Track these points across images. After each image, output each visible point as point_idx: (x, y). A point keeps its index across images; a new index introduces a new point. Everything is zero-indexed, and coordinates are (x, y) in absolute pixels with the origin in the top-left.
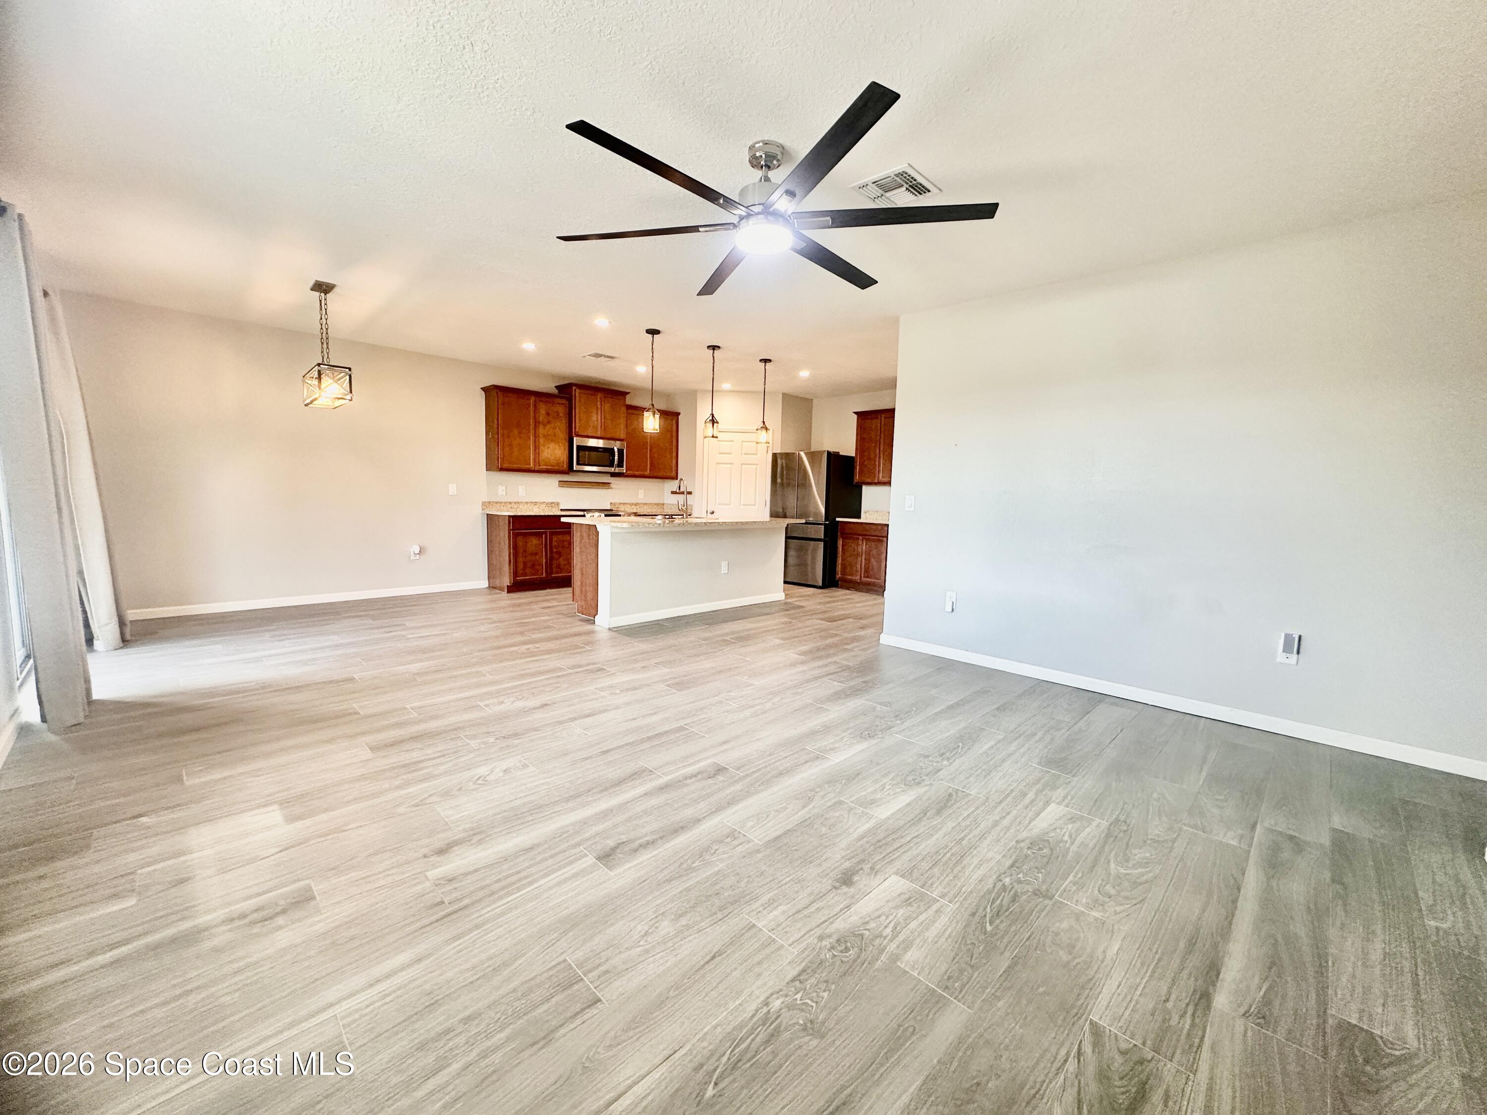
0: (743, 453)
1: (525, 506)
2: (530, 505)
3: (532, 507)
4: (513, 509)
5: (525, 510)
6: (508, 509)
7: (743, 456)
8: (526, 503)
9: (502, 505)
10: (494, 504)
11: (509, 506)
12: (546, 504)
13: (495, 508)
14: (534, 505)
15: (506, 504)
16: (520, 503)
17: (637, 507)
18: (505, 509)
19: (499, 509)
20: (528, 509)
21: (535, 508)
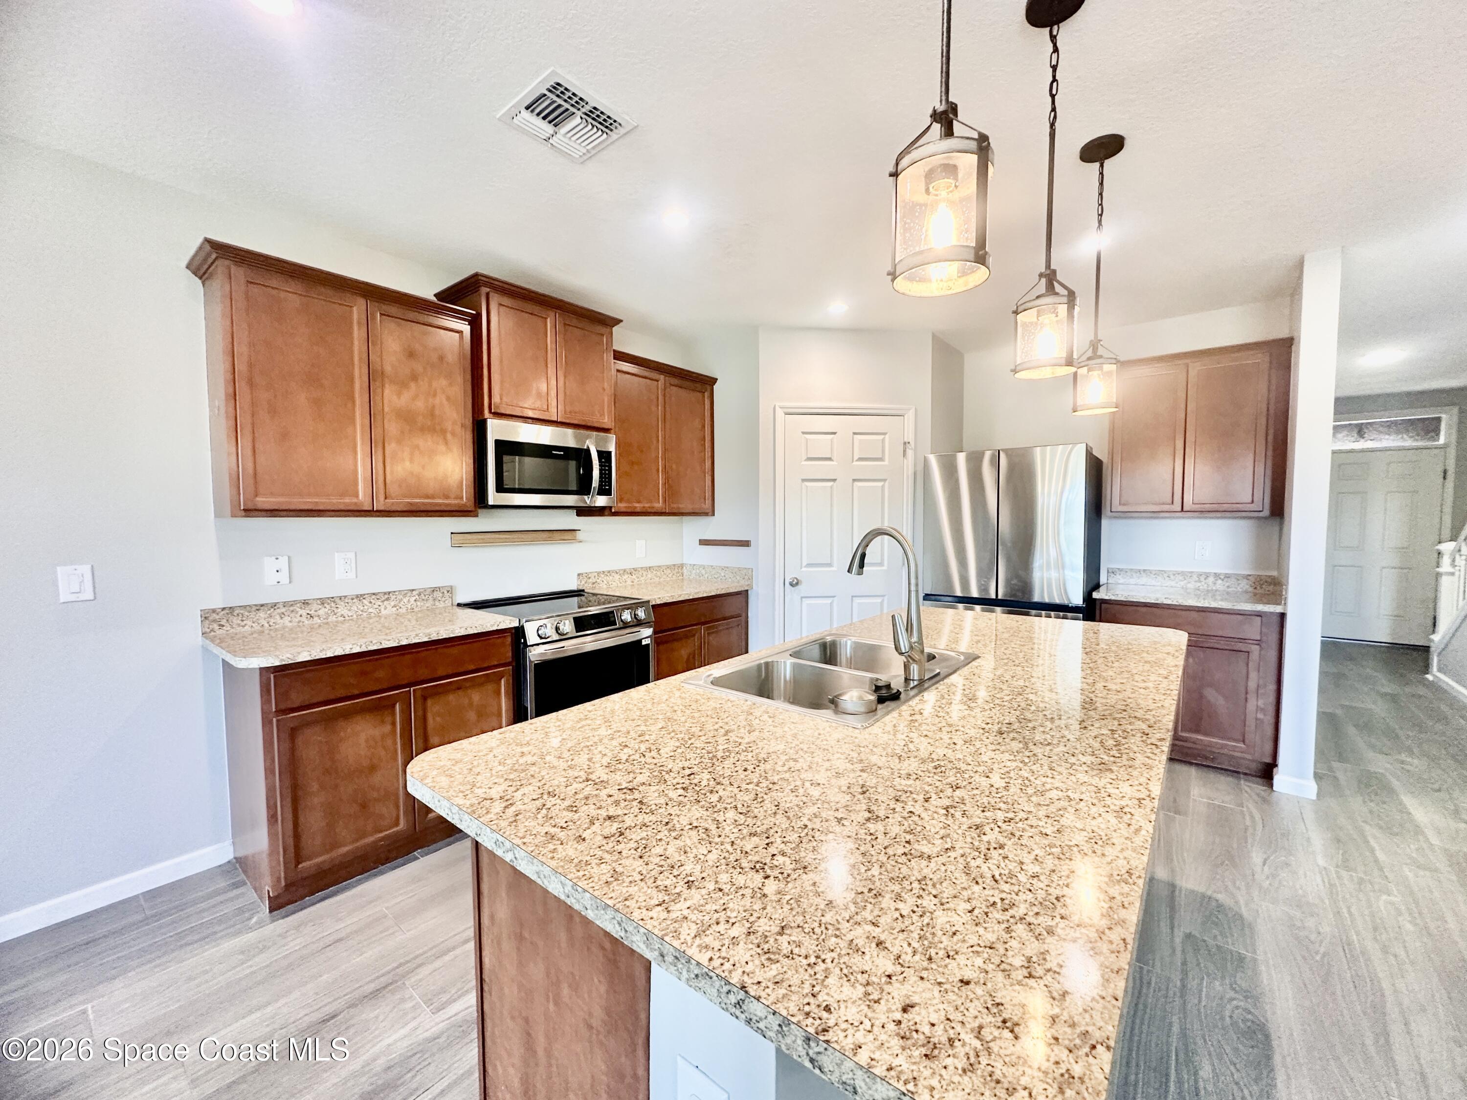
0: (856, 458)
1: (357, 606)
2: (371, 602)
3: (376, 606)
4: (316, 619)
5: (355, 616)
6: (299, 622)
7: (855, 463)
8: (357, 596)
9: (278, 611)
10: (247, 613)
11: (303, 612)
12: (419, 595)
13: (249, 623)
14: (383, 602)
15: (291, 608)
16: (338, 600)
17: (634, 577)
18: (289, 624)
19: (266, 625)
20: (365, 614)
21: (386, 608)
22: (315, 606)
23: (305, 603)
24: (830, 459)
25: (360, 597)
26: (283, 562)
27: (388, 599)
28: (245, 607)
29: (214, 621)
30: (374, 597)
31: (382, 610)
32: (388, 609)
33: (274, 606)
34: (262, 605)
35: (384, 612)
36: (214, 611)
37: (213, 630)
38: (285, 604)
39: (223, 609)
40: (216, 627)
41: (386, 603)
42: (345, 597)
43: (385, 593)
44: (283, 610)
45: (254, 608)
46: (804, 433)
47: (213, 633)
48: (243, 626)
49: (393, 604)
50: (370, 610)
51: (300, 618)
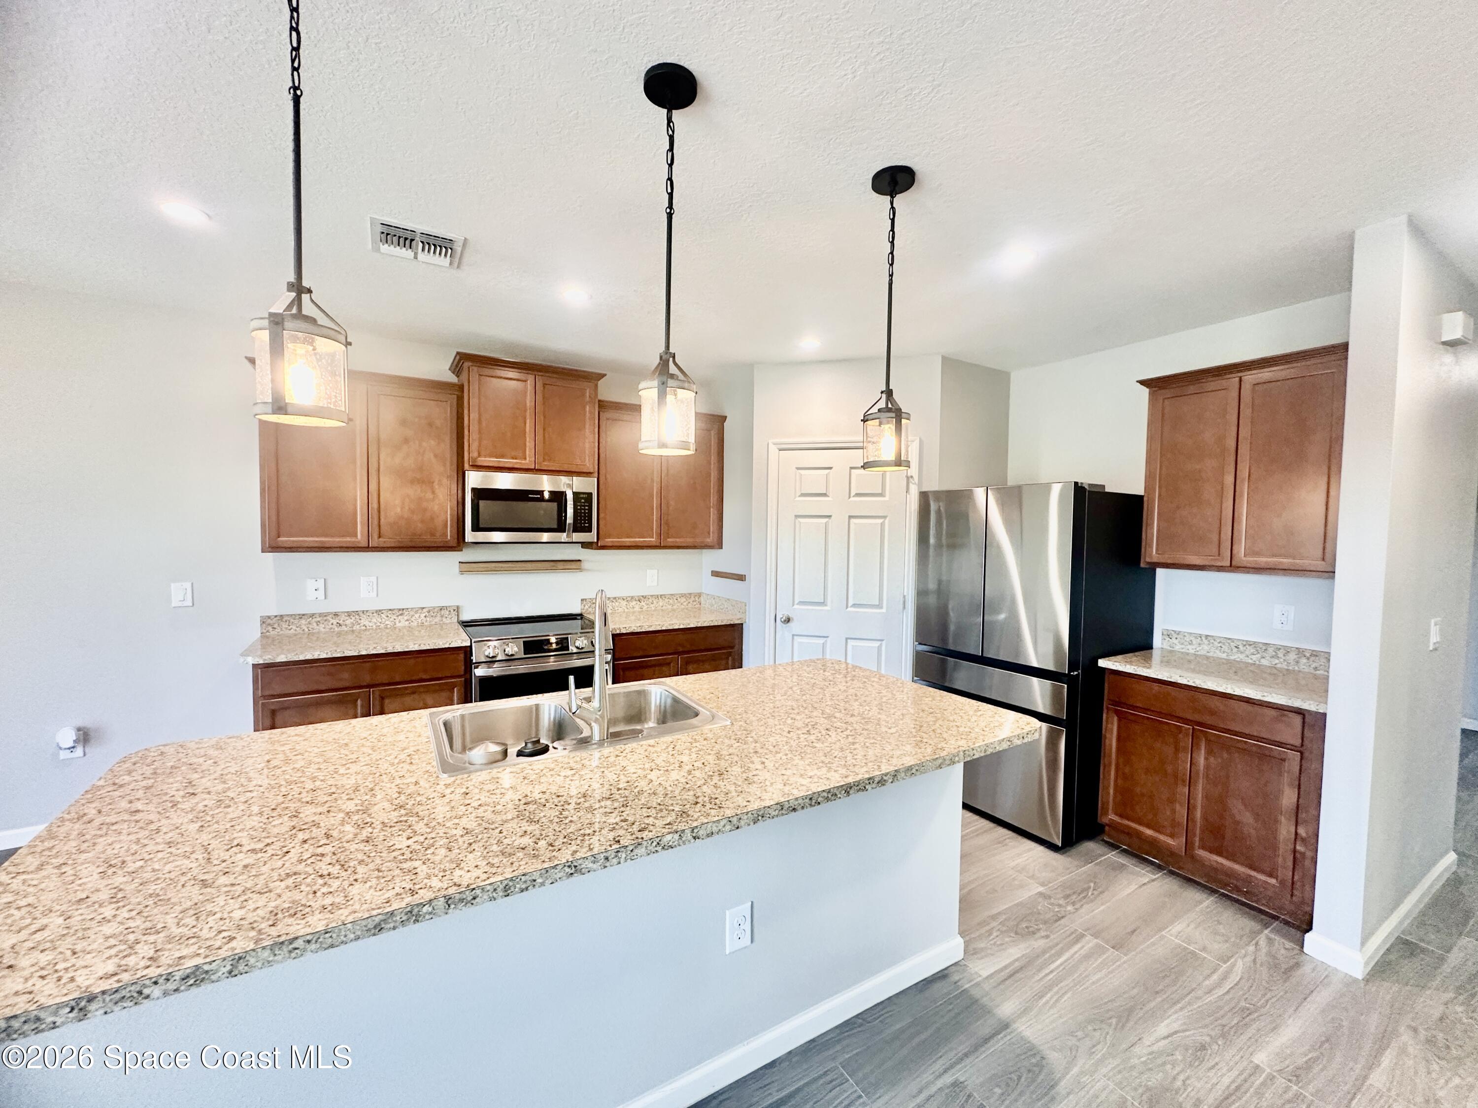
0: (853, 494)
1: (376, 619)
2: (388, 616)
3: (391, 620)
4: (344, 627)
5: (374, 627)
6: (331, 628)
7: (852, 499)
8: (377, 611)
9: (315, 620)
10: (292, 620)
11: (335, 622)
12: (429, 612)
13: (294, 628)
14: (398, 616)
15: (325, 618)
16: (361, 614)
17: (643, 603)
18: (323, 630)
19: (306, 630)
20: (382, 625)
21: (400, 622)
22: (343, 617)
23: (336, 615)
24: (825, 495)
25: (379, 612)
26: (320, 584)
27: (401, 615)
28: (292, 615)
29: (269, 624)
30: (390, 612)
31: (397, 623)
32: (402, 622)
33: (312, 616)
34: (303, 615)
35: (398, 625)
36: (269, 617)
37: (268, 631)
38: (321, 615)
39: (276, 616)
40: (270, 628)
41: (400, 617)
42: (367, 611)
43: (400, 610)
44: (319, 619)
45: (297, 617)
46: (798, 469)
47: (268, 634)
48: (290, 630)
49: (406, 618)
50: (387, 622)
51: (331, 626)
